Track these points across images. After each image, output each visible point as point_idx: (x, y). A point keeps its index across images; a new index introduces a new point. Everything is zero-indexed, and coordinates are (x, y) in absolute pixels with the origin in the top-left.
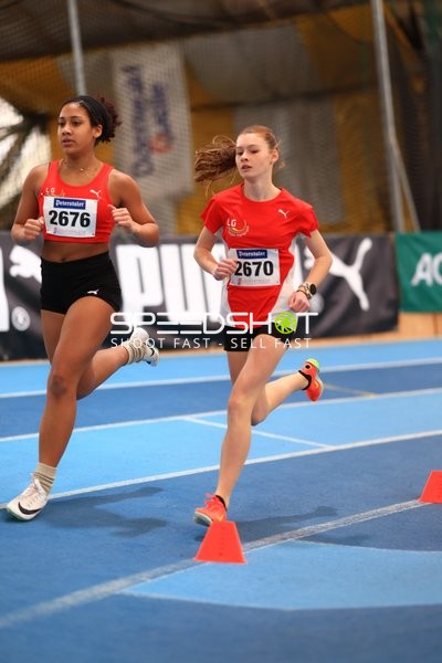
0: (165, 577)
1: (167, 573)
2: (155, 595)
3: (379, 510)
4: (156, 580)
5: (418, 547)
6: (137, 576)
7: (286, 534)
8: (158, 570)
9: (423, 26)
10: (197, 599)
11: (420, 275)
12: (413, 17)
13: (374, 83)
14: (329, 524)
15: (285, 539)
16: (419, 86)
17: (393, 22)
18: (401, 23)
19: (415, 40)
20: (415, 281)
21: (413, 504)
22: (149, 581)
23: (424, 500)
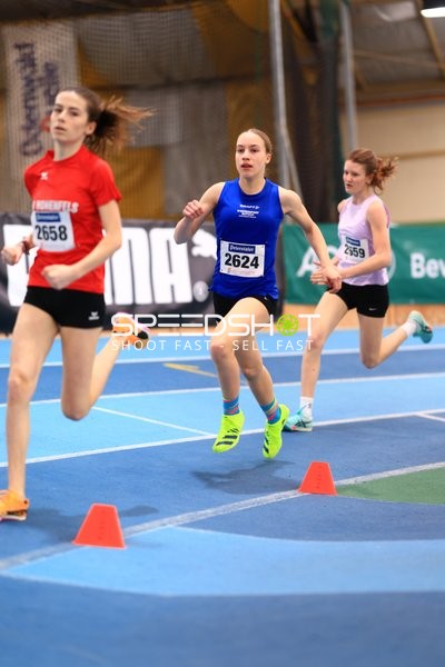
0: (44, 559)
1: (46, 555)
2: (33, 577)
3: (258, 499)
4: (35, 563)
5: (296, 537)
6: (15, 558)
7: (166, 520)
8: (37, 552)
9: (318, 18)
10: (75, 582)
11: (305, 267)
12: (308, 9)
13: (268, 73)
14: (209, 511)
15: (164, 525)
16: (311, 79)
17: (288, 13)
18: (295, 14)
19: (310, 32)
20: (301, 273)
21: (291, 494)
22: (27, 563)
23: (303, 490)
